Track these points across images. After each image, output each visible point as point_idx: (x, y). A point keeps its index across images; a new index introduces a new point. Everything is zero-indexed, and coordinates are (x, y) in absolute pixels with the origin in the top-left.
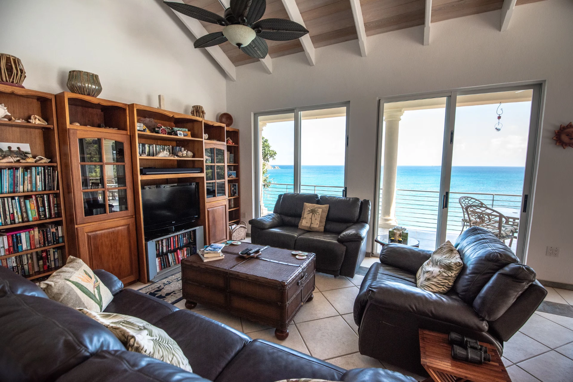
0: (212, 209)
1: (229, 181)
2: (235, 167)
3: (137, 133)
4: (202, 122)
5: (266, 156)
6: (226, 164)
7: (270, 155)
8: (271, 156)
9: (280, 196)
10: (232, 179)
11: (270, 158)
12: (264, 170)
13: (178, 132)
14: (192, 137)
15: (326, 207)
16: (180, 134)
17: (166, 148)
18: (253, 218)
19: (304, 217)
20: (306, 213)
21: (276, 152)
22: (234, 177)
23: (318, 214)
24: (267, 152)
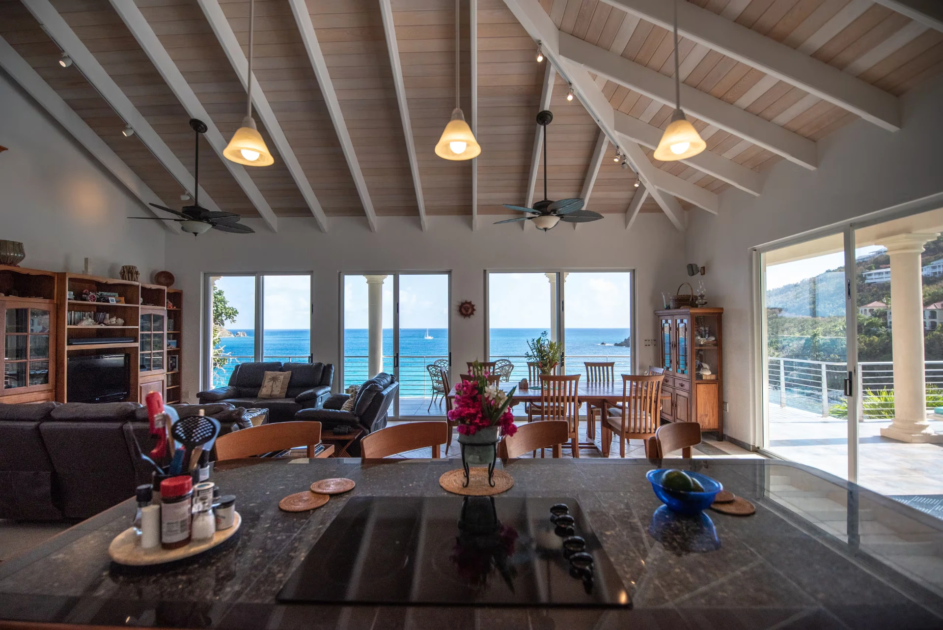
0: (146, 384)
1: (169, 353)
2: (176, 336)
3: (67, 302)
4: (138, 286)
5: (218, 317)
6: (166, 332)
7: (226, 315)
8: (229, 316)
9: (237, 367)
10: (171, 349)
11: (226, 319)
12: (215, 338)
13: (110, 298)
14: (126, 303)
15: (288, 374)
16: (112, 301)
17: (86, 314)
18: (200, 391)
19: (265, 385)
20: (266, 381)
21: (236, 310)
22: (174, 347)
23: (279, 381)
24: (222, 310)
